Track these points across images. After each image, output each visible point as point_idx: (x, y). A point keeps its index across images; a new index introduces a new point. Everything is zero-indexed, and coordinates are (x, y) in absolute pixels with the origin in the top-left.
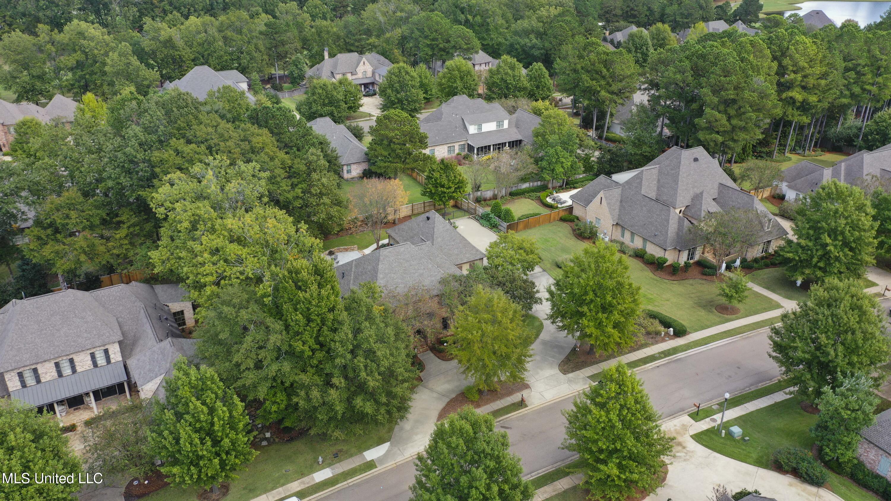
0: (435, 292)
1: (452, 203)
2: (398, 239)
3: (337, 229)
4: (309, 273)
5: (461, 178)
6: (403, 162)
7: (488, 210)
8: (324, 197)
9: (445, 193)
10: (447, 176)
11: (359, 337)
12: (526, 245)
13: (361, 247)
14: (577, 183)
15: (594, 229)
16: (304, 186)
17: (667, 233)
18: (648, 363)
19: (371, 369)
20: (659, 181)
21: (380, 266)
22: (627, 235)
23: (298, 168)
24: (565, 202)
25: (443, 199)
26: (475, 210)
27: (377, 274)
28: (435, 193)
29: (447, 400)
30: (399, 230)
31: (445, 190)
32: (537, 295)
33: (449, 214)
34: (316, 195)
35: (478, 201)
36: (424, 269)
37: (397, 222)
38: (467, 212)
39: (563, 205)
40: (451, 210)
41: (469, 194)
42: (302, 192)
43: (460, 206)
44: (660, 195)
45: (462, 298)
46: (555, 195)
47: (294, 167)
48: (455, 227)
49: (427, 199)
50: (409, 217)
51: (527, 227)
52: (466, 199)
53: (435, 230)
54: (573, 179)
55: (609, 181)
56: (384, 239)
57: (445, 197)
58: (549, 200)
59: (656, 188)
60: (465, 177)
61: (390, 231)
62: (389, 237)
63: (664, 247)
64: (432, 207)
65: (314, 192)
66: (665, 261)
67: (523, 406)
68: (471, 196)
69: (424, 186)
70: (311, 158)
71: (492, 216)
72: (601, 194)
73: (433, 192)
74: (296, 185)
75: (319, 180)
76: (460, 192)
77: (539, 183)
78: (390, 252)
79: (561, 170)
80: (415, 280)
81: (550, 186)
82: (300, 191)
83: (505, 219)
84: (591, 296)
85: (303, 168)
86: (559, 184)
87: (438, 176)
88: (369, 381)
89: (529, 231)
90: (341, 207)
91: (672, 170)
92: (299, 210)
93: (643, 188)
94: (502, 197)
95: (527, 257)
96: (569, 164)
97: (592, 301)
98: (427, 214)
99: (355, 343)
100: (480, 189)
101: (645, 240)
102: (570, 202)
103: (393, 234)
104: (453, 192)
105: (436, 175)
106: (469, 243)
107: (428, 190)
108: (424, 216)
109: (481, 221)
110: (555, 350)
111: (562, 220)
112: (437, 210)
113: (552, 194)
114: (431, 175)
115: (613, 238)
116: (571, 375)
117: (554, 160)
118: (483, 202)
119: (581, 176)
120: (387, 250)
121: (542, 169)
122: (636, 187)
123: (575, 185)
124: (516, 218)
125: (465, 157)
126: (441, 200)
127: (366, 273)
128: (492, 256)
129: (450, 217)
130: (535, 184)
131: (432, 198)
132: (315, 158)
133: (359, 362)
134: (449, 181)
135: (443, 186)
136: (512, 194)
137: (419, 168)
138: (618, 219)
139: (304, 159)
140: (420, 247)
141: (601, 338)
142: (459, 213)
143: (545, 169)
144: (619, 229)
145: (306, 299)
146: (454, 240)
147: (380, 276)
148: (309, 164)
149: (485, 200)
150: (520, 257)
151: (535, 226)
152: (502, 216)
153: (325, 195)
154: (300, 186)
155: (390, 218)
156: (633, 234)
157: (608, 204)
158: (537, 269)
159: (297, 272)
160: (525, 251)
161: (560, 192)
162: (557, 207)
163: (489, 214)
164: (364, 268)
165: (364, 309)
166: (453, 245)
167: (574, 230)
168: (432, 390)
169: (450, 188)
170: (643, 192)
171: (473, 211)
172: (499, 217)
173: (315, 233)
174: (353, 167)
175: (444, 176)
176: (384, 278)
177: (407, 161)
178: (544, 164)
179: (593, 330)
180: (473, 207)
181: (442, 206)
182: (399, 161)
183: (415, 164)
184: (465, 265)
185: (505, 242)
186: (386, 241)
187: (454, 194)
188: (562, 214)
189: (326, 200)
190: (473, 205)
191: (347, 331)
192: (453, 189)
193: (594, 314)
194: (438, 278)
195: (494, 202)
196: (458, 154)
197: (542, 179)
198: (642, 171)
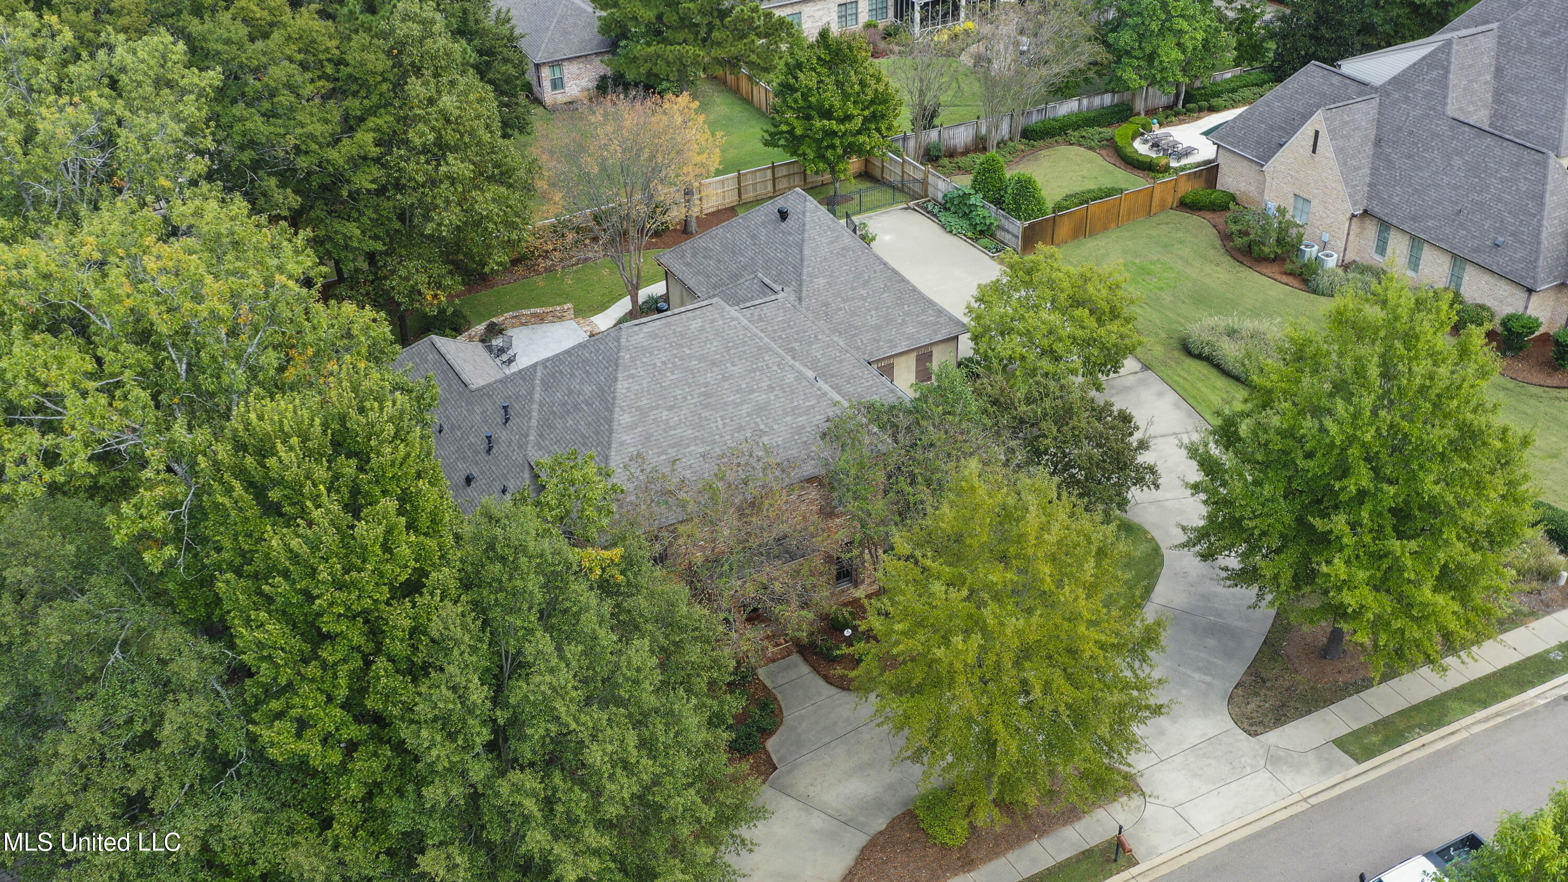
0: (809, 469)
1: (854, 164)
2: (691, 283)
3: (499, 257)
4: (308, 453)
5: (881, 88)
6: (704, 40)
7: (964, 182)
8: (450, 158)
9: (834, 134)
10: (840, 85)
11: (518, 691)
12: (1097, 292)
13: (585, 310)
14: (1218, 95)
15: (1293, 232)
16: (384, 120)
17: (1537, 236)
18: (1532, 685)
19: (568, 812)
20: (1499, 72)
21: (622, 386)
22: (1398, 245)
23: (362, 64)
24: (1188, 152)
25: (829, 154)
26: (924, 183)
27: (611, 412)
28: (803, 137)
29: (861, 840)
30: (694, 255)
31: (834, 125)
32: (1143, 458)
33: (848, 198)
34: (425, 151)
35: (931, 156)
36: (771, 388)
37: (693, 226)
38: (901, 190)
39: (1184, 161)
40: (852, 186)
41: (905, 138)
42: (378, 143)
43: (878, 173)
44: (1504, 118)
45: (900, 492)
46: (1158, 131)
47: (349, 58)
48: (867, 239)
49: (781, 157)
50: (729, 212)
51: (1083, 230)
52: (897, 152)
53: (806, 252)
54: (1207, 83)
55: (1335, 80)
56: (652, 280)
57: (833, 147)
58: (1141, 148)
59: (1489, 96)
60: (894, 84)
61: (669, 257)
62: (668, 275)
63: (1528, 283)
64: (797, 180)
65: (417, 141)
66: (1533, 325)
67: (1122, 860)
68: (912, 144)
69: (771, 116)
70: (402, 29)
71: (976, 199)
72: (1318, 121)
73: (799, 132)
74: (362, 119)
75: (431, 101)
76: (878, 130)
77: (1107, 99)
78: (653, 335)
79: (1177, 55)
80: (740, 428)
81: (1139, 105)
82: (369, 137)
83: (1018, 209)
84: (1363, 478)
85: (378, 62)
86: (1163, 100)
87: (813, 84)
88: (559, 860)
89: (1090, 245)
90: (510, 186)
91: (1545, 34)
92: (375, 200)
93: (1452, 96)
94: (1001, 144)
95: (1102, 331)
96: (1200, 35)
97: (1362, 495)
98: (780, 203)
99: (501, 716)
100: (937, 121)
101: (1459, 260)
102: (1206, 151)
103: (677, 268)
104: (859, 132)
105: (807, 79)
106: (915, 289)
107: (784, 128)
108: (771, 208)
109: (943, 216)
110: (1211, 642)
111: (1187, 205)
112: (811, 190)
113: (1147, 128)
114: (792, 81)
115: (1350, 257)
116: (1273, 737)
117: (1155, 26)
118: (945, 161)
119: (1228, 76)
120: (645, 329)
121: (1120, 55)
122: (1429, 95)
123: (1214, 101)
124: (1049, 205)
125: (888, 35)
126: (822, 157)
127: (576, 407)
128: (987, 329)
129: (852, 206)
130: (1097, 101)
131: (794, 153)
132: (416, 30)
133: (517, 789)
134: (846, 96)
135: (827, 114)
136: (1029, 134)
137: (753, 57)
138: (1370, 198)
139: (384, 35)
140: (756, 312)
141: (1397, 624)
142: (876, 195)
143: (1127, 53)
144: (1371, 229)
145: (295, 557)
146: (866, 283)
147: (622, 418)
148: (397, 52)
149: (952, 154)
150: (1080, 333)
151: (1105, 228)
152: (1008, 199)
153: (455, 149)
154: (371, 122)
155: (676, 214)
156: (1416, 242)
157: (1339, 151)
158: (1130, 364)
159: (264, 451)
160: (1092, 312)
161: (1170, 124)
162: (1167, 169)
163: (966, 196)
164: (571, 392)
165: (534, 584)
166: (864, 299)
167: (1226, 237)
168: (807, 803)
169: (848, 118)
170: (1452, 110)
171: (917, 188)
172: (998, 202)
173: (435, 272)
174: (570, 70)
175: (830, 81)
176: (633, 426)
177: (716, 35)
178: (1126, 38)
179: (1369, 597)
180: (919, 176)
181: (827, 177)
182: (691, 37)
183: (740, 45)
184: (903, 359)
185: (1028, 284)
186: (658, 288)
187: (862, 139)
188: (1186, 188)
189: (455, 165)
190: (916, 170)
191: (460, 680)
192: (857, 123)
193: (1368, 539)
194: (819, 418)
195: (980, 158)
196: (868, 26)
197: (1116, 85)
198: (1449, 42)
